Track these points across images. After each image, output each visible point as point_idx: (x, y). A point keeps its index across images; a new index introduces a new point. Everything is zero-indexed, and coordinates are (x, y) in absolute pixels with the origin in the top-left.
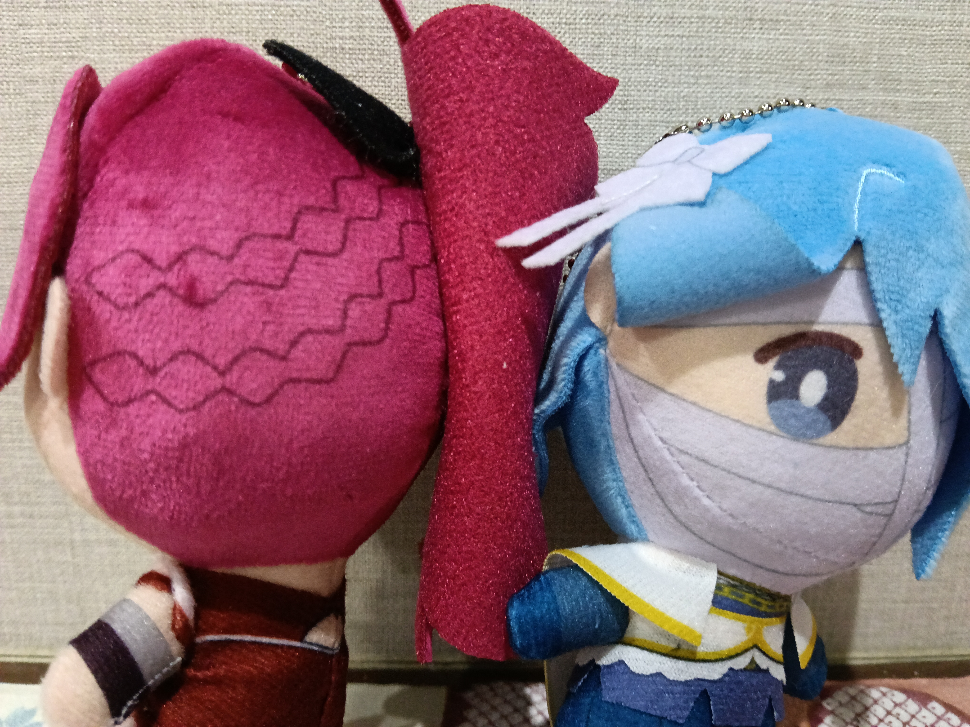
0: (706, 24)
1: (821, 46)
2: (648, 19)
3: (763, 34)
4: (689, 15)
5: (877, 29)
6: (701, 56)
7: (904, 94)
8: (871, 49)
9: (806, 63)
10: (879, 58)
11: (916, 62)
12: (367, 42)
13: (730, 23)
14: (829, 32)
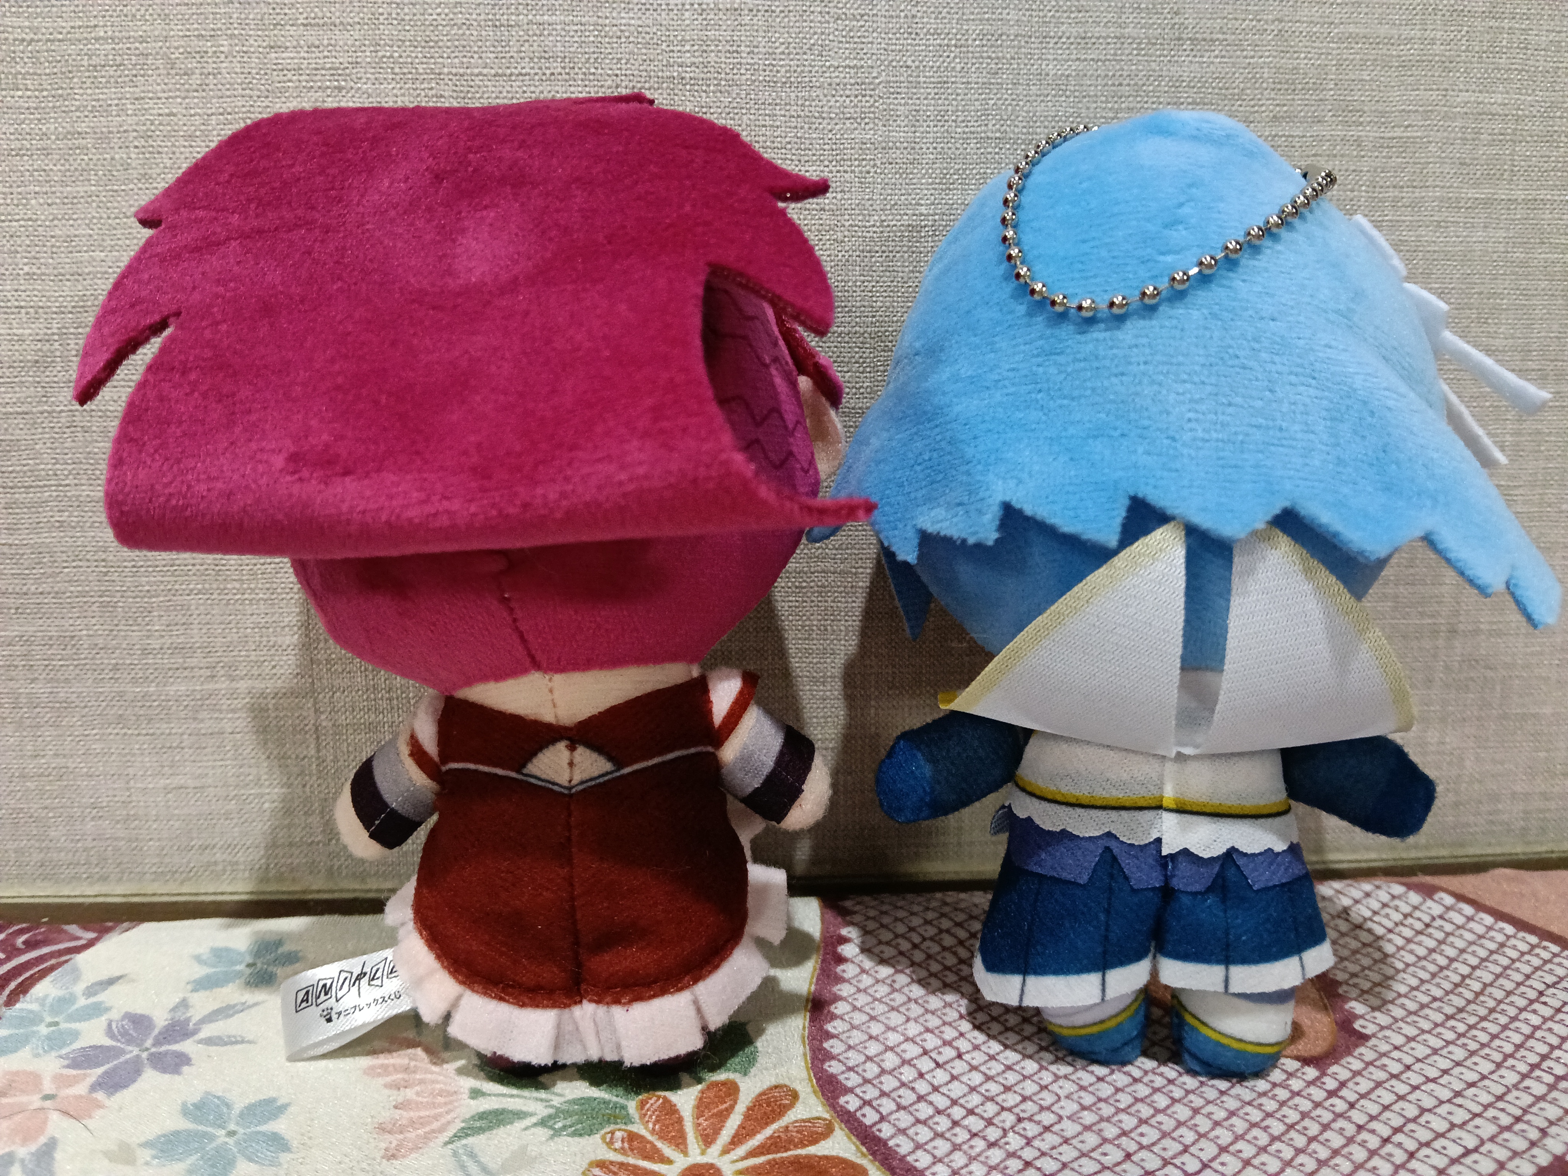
0: (1125, 46)
1: (1266, 70)
2: (1056, 40)
3: (1195, 56)
4: (1104, 34)
5: (1333, 49)
6: (1120, 85)
7: (1368, 128)
8: (1326, 74)
9: (1248, 91)
10: (1336, 84)
11: (1382, 88)
12: (712, 70)
13: (1155, 44)
14: (1275, 54)
